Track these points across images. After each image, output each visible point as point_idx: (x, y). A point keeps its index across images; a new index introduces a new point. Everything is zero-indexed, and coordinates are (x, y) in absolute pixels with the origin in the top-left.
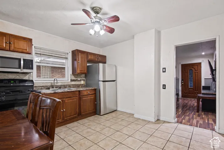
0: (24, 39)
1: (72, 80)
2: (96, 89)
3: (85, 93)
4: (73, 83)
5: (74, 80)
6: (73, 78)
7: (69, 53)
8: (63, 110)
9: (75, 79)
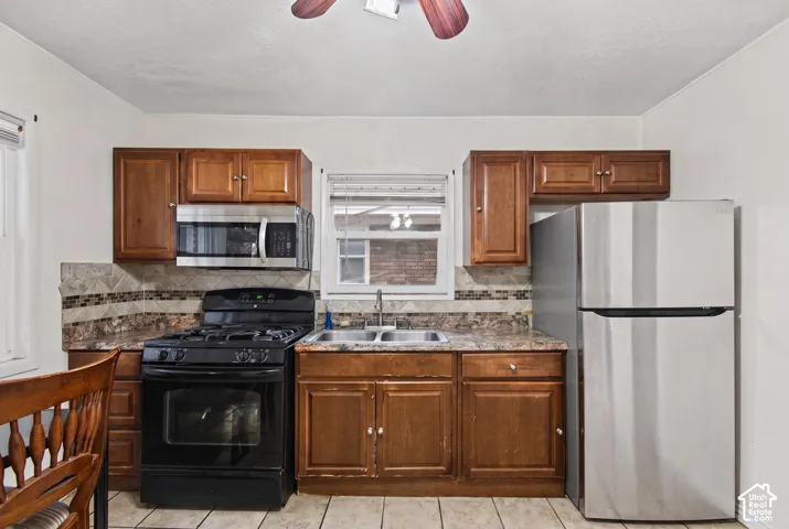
0: (279, 155)
1: (460, 295)
2: (566, 351)
3: (490, 368)
4: (469, 306)
5: (471, 295)
6: (469, 284)
7: (451, 175)
8: (376, 429)
9: (479, 288)
